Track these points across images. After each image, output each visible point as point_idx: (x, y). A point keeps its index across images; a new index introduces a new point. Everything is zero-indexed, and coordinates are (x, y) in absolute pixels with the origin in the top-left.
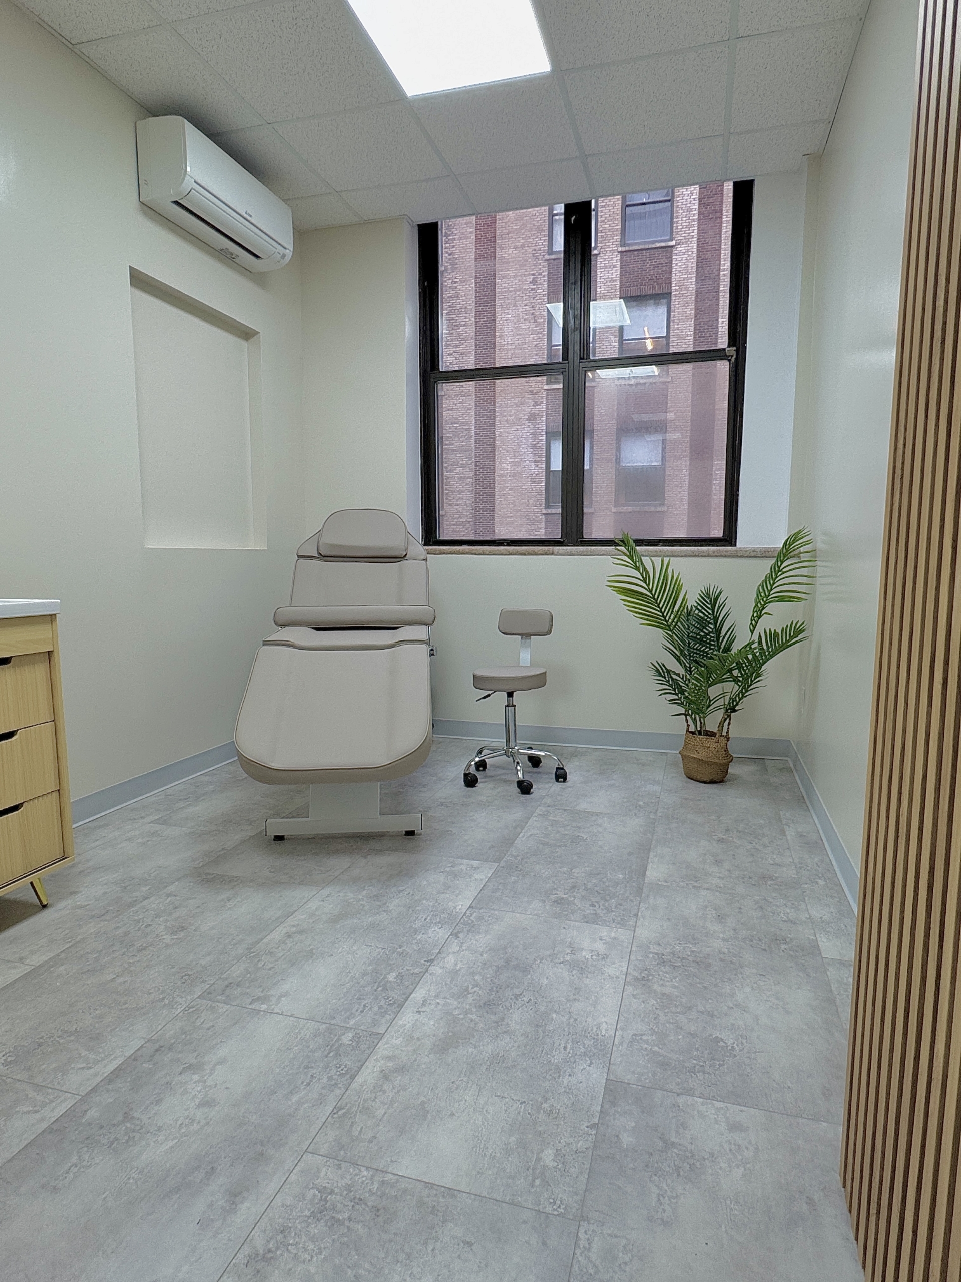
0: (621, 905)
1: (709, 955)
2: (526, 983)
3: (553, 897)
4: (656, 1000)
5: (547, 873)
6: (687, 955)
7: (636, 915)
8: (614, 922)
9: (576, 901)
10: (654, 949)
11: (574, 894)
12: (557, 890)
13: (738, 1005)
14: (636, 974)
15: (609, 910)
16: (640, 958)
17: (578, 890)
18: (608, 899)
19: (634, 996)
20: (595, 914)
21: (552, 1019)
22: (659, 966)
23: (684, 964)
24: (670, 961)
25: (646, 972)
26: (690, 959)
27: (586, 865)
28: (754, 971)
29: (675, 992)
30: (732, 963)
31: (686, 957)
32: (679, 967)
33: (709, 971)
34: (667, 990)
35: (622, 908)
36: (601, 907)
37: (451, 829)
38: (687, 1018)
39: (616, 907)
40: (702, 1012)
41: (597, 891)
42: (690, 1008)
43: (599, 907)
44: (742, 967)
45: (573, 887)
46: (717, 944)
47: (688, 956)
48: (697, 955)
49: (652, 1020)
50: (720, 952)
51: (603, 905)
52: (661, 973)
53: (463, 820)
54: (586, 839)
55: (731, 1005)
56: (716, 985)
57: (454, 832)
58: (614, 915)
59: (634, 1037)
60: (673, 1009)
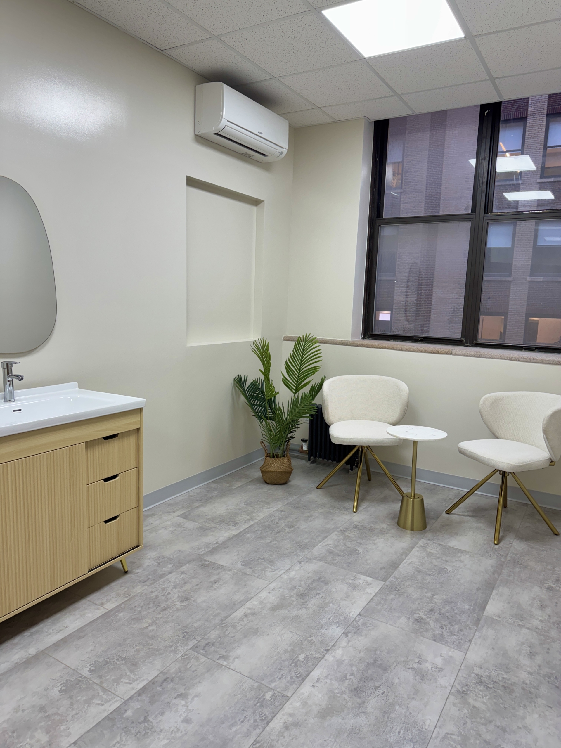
0: (461, 630)
1: (515, 683)
2: (384, 679)
3: (416, 616)
4: (468, 711)
5: (416, 595)
6: (499, 679)
7: (470, 641)
8: (453, 643)
9: (430, 622)
10: (477, 670)
11: (431, 616)
12: (420, 611)
13: (525, 727)
14: (459, 688)
15: (452, 633)
16: (465, 676)
17: (434, 613)
18: (454, 624)
19: (454, 704)
20: (442, 635)
21: (395, 710)
22: (477, 684)
23: (495, 687)
24: (485, 682)
25: (466, 687)
26: (501, 683)
27: (445, 593)
28: (544, 702)
29: (483, 707)
30: (530, 693)
31: (498, 681)
32: (491, 688)
33: (512, 695)
34: (478, 704)
35: (462, 633)
36: (448, 630)
37: (358, 549)
38: (487, 729)
39: (458, 632)
40: (498, 727)
41: (447, 617)
42: (490, 722)
43: (446, 630)
44: (536, 697)
45: (432, 610)
46: (523, 675)
47: (500, 681)
48: (507, 681)
49: (462, 725)
50: (524, 682)
51: (449, 629)
52: (477, 690)
53: (368, 543)
54: (450, 572)
55: (520, 726)
56: (514, 708)
57: (360, 552)
58: (455, 638)
59: (446, 735)
60: (479, 720)
